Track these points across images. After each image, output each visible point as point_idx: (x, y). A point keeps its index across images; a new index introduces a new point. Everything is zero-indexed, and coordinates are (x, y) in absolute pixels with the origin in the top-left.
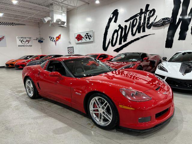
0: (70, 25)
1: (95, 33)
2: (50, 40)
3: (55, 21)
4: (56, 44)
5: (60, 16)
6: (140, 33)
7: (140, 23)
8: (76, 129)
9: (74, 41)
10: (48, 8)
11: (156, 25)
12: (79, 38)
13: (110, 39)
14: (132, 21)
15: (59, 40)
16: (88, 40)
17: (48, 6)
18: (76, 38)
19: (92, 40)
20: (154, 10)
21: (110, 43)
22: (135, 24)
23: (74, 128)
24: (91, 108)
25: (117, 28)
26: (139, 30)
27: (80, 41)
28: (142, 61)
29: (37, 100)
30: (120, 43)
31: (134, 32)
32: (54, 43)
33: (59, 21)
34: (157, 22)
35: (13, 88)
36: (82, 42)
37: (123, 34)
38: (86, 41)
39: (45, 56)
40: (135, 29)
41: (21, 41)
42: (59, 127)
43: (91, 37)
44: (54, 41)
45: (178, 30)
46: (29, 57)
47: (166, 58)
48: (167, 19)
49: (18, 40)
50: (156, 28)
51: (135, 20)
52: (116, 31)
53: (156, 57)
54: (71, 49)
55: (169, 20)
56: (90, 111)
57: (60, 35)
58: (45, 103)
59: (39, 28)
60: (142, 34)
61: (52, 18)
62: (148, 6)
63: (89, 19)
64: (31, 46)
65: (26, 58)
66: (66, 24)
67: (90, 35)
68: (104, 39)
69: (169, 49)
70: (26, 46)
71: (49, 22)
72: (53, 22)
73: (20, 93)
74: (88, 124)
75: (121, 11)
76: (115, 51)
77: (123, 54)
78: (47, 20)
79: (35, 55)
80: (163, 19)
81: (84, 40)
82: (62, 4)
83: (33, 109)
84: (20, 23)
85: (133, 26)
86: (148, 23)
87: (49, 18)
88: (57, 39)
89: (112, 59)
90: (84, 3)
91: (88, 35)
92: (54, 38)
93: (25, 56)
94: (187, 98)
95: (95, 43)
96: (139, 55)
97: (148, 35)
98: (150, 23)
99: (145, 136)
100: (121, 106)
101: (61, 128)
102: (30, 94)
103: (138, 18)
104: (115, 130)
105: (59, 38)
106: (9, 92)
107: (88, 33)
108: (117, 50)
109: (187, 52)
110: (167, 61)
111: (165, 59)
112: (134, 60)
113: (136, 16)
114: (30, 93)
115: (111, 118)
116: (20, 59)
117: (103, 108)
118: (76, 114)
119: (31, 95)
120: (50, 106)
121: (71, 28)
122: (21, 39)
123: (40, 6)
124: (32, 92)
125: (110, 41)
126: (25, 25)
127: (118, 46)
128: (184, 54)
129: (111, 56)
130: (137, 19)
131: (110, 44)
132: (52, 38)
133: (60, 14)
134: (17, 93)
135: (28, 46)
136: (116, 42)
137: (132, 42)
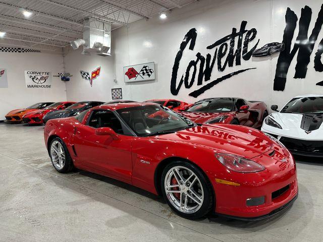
0: (117, 52)
1: (159, 67)
2: (81, 77)
3: (92, 46)
4: (91, 83)
5: (100, 38)
7: (231, 51)
8: (145, 219)
9: (122, 78)
10: (81, 25)
11: (258, 54)
12: (131, 74)
13: (183, 76)
14: (218, 47)
15: (98, 77)
16: (146, 77)
17: (81, 21)
18: (126, 74)
19: (152, 77)
20: (254, 31)
21: (184, 82)
22: (223, 51)
23: (140, 218)
24: (167, 185)
25: (195, 59)
26: (230, 61)
27: (133, 79)
28: (238, 112)
29: (70, 175)
30: (200, 83)
31: (222, 65)
32: (88, 82)
33: (98, 45)
34: (260, 49)
35: (25, 157)
36: (136, 80)
37: (204, 68)
38: (143, 80)
39: (74, 103)
40: (223, 60)
41: (33, 79)
42: (115, 217)
43: (151, 72)
44: (89, 78)
45: (294, 62)
46: (45, 106)
47: (277, 107)
48: (275, 44)
49: (27, 76)
50: (258, 59)
51: (225, 46)
52: (193, 63)
53: (260, 105)
54: (117, 92)
55: (279, 47)
56: (166, 189)
57: (99, 69)
58: (84, 180)
59: (64, 57)
60: (235, 68)
61: (88, 40)
63: (148, 44)
64: (49, 87)
65: (41, 107)
66: (109, 51)
67: (150, 70)
68: (172, 75)
69: (280, 92)
70: (41, 86)
71: (81, 47)
72: (88, 48)
73: (38, 163)
74: (162, 211)
75: (201, 31)
76: (191, 95)
77: (204, 100)
78: (78, 43)
79: (56, 101)
80: (270, 45)
81: (139, 78)
82: (104, 19)
83: (66, 188)
84: (31, 48)
85: (221, 55)
86: (245, 51)
87: (82, 42)
88: (94, 75)
89: (188, 108)
90: (140, 18)
91: (146, 70)
92: (88, 74)
93: (38, 104)
94: (315, 169)
95: (157, 82)
96: (232, 101)
98: (249, 50)
99: (256, 228)
100: (218, 180)
101: (118, 218)
102: (58, 165)
103: (228, 42)
104: (207, 220)
105: (96, 73)
106: (20, 162)
107: (146, 67)
108: (195, 94)
109: (309, 98)
110: (278, 111)
111: (275, 108)
112: (224, 109)
113: (225, 39)
114: (58, 163)
115: (202, 201)
116: (31, 109)
117: (187, 184)
118: (139, 196)
119: (60, 166)
120: (94, 184)
121: (117, 57)
122: (33, 75)
123: (67, 21)
124: (62, 162)
125: (184, 79)
126: (39, 51)
128: (304, 100)
129: (185, 104)
130: (226, 45)
131: (183, 84)
132: (85, 74)
133: (100, 35)
134: (33, 165)
135: (44, 86)
136: (193, 80)
137: (219, 80)
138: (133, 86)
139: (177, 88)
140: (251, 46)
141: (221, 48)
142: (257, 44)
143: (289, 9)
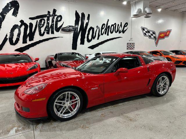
6: (49, 34)
11: (64, 30)
13: (7, 35)
14: (39, 20)
20: (61, 16)
21: (8, 40)
22: (42, 23)
31: (42, 32)
34: (65, 27)
37: (28, 32)
40: (43, 29)
48: (72, 26)
55: (74, 29)
69: (75, 50)
80: (70, 26)
97: (57, 37)
98: (58, 27)
103: (46, 19)
113: (43, 16)
125: (8, 37)
137: (40, 42)
140: (59, 24)
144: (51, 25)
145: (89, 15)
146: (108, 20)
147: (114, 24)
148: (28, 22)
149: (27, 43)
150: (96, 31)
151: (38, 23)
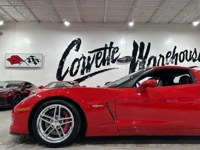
6: (105, 65)
7: (104, 57)
11: (120, 61)
13: (68, 68)
14: (96, 53)
16: (32, 65)
18: (8, 60)
19: (39, 65)
21: (69, 72)
25: (79, 57)
27: (16, 65)
30: (82, 73)
31: (98, 64)
34: (121, 58)
36: (20, 66)
37: (86, 64)
38: (28, 66)
40: (99, 61)
43: (38, 62)
48: (129, 57)
50: (120, 63)
51: (100, 53)
52: (77, 60)
55: (131, 59)
60: (106, 67)
62: (112, 43)
67: (37, 59)
68: (59, 66)
80: (126, 57)
91: (33, 59)
95: (44, 69)
97: (113, 69)
98: (115, 58)
103: (103, 51)
107: (34, 56)
113: (101, 49)
125: (69, 69)
127: (79, 76)
130: (101, 52)
131: (69, 73)
136: (77, 71)
137: (96, 73)
138: (14, 71)
139: (62, 75)
140: (116, 56)
141: (98, 54)
142: (119, 55)
143: (134, 41)
144: (108, 57)
145: (149, 44)
146: (175, 47)
147: (185, 52)
148: (86, 55)
149: (84, 74)
150: (159, 61)
151: (95, 56)
